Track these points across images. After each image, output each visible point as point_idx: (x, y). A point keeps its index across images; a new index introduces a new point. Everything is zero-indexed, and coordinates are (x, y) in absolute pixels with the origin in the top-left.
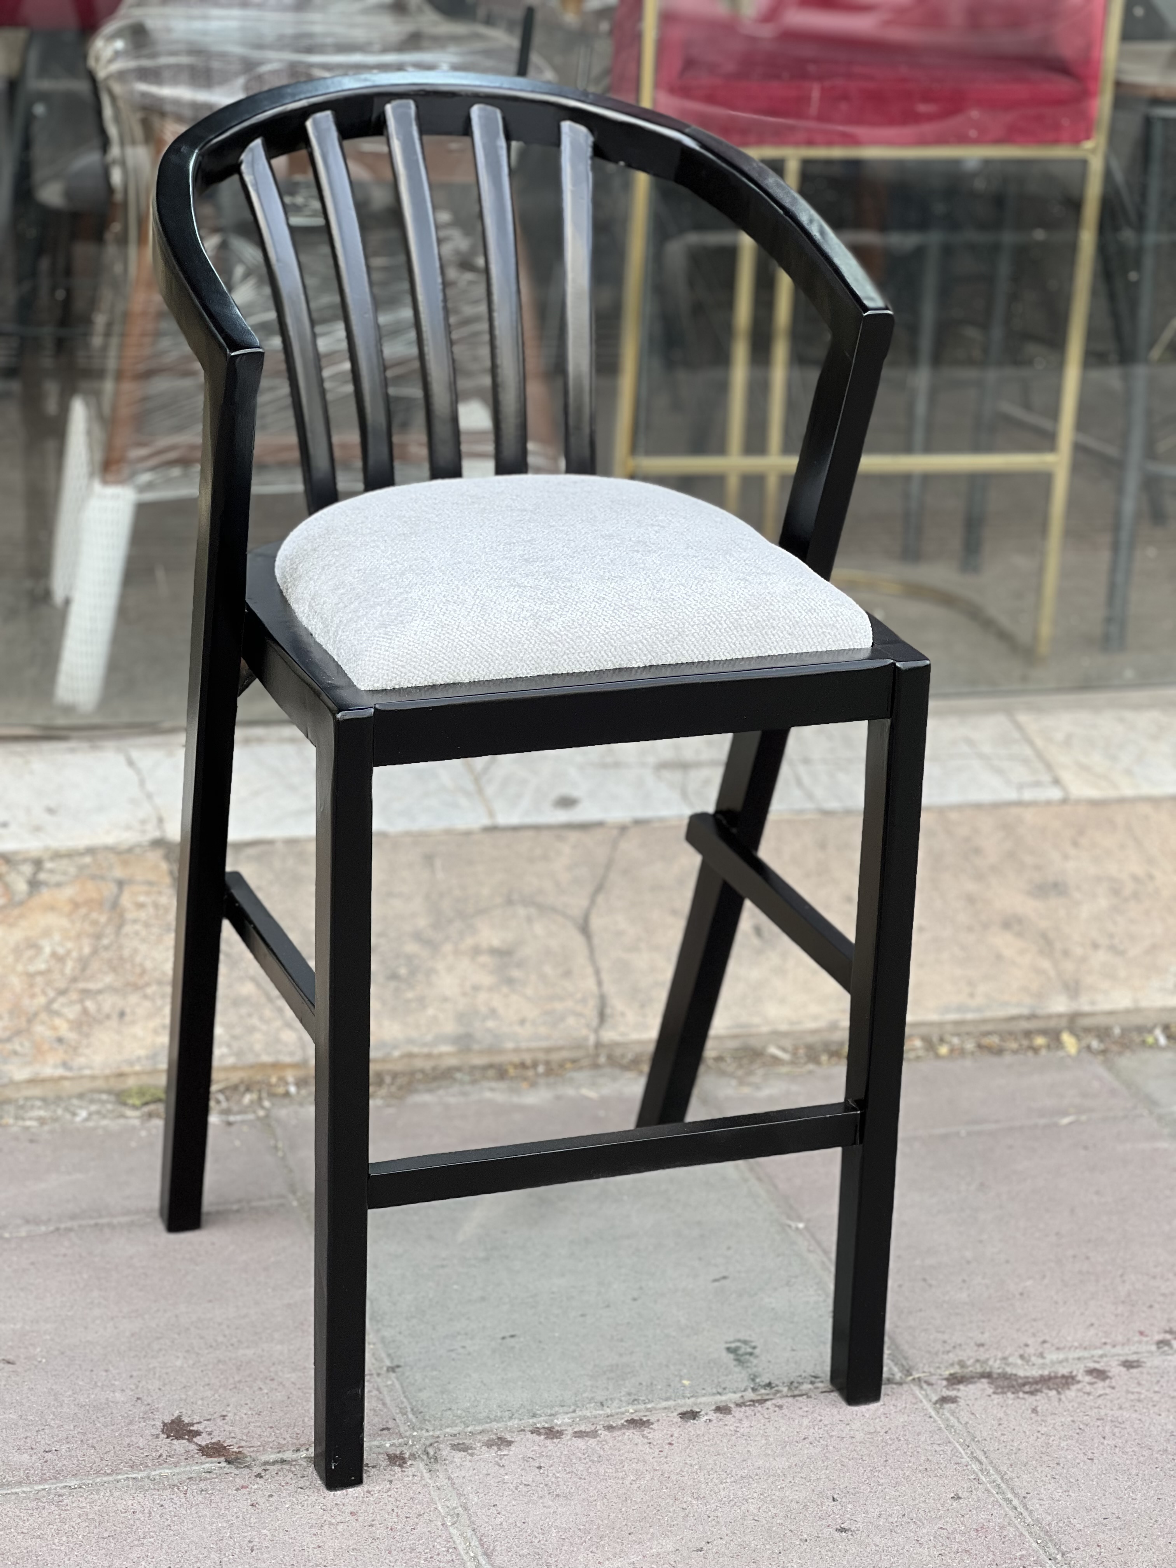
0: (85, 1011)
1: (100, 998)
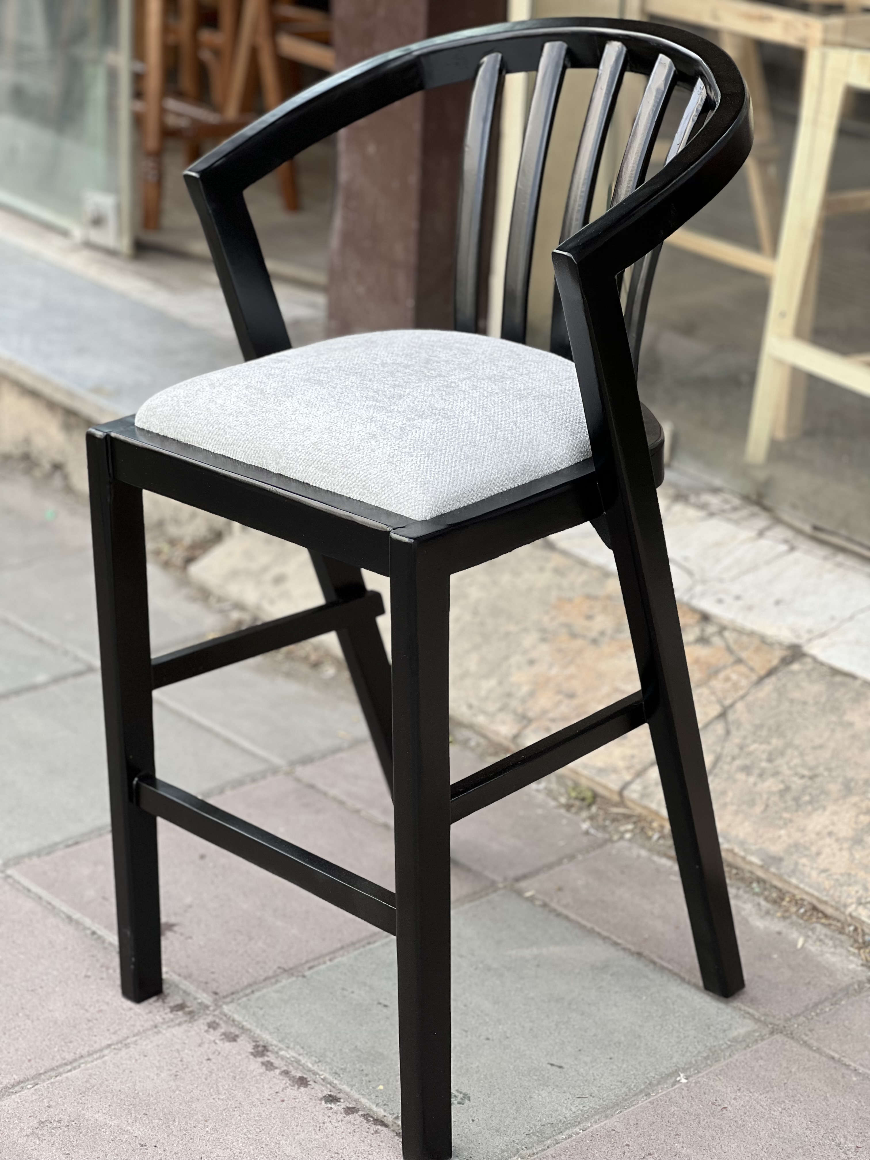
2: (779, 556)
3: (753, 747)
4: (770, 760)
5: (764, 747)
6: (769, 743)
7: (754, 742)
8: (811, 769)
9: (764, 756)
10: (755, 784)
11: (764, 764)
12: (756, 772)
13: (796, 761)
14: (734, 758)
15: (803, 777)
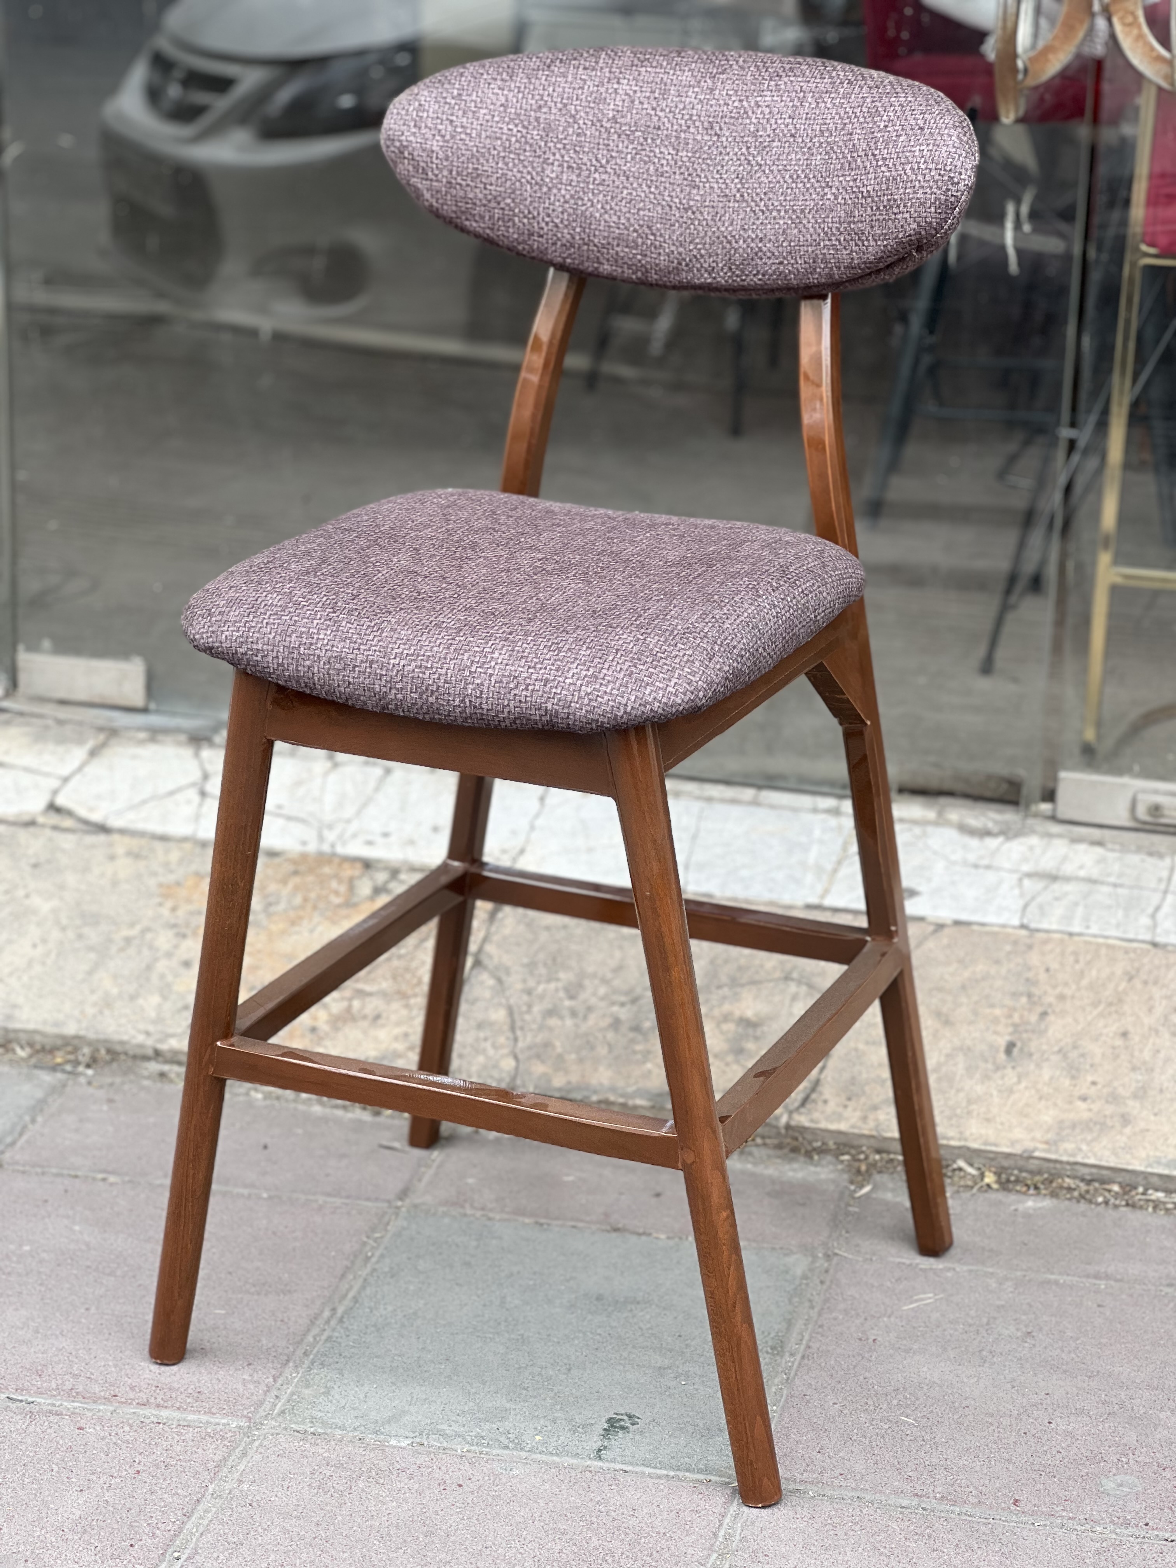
0: (349, 1009)
1: (368, 999)
2: (381, 781)
3: (541, 988)
4: (572, 997)
5: (552, 986)
6: (558, 980)
7: (539, 983)
8: (627, 993)
9: (562, 994)
10: (577, 1026)
11: (567, 1003)
12: (566, 1013)
13: (602, 991)
14: (530, 1006)
15: (623, 1005)
